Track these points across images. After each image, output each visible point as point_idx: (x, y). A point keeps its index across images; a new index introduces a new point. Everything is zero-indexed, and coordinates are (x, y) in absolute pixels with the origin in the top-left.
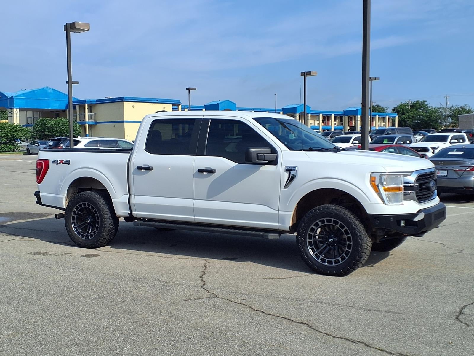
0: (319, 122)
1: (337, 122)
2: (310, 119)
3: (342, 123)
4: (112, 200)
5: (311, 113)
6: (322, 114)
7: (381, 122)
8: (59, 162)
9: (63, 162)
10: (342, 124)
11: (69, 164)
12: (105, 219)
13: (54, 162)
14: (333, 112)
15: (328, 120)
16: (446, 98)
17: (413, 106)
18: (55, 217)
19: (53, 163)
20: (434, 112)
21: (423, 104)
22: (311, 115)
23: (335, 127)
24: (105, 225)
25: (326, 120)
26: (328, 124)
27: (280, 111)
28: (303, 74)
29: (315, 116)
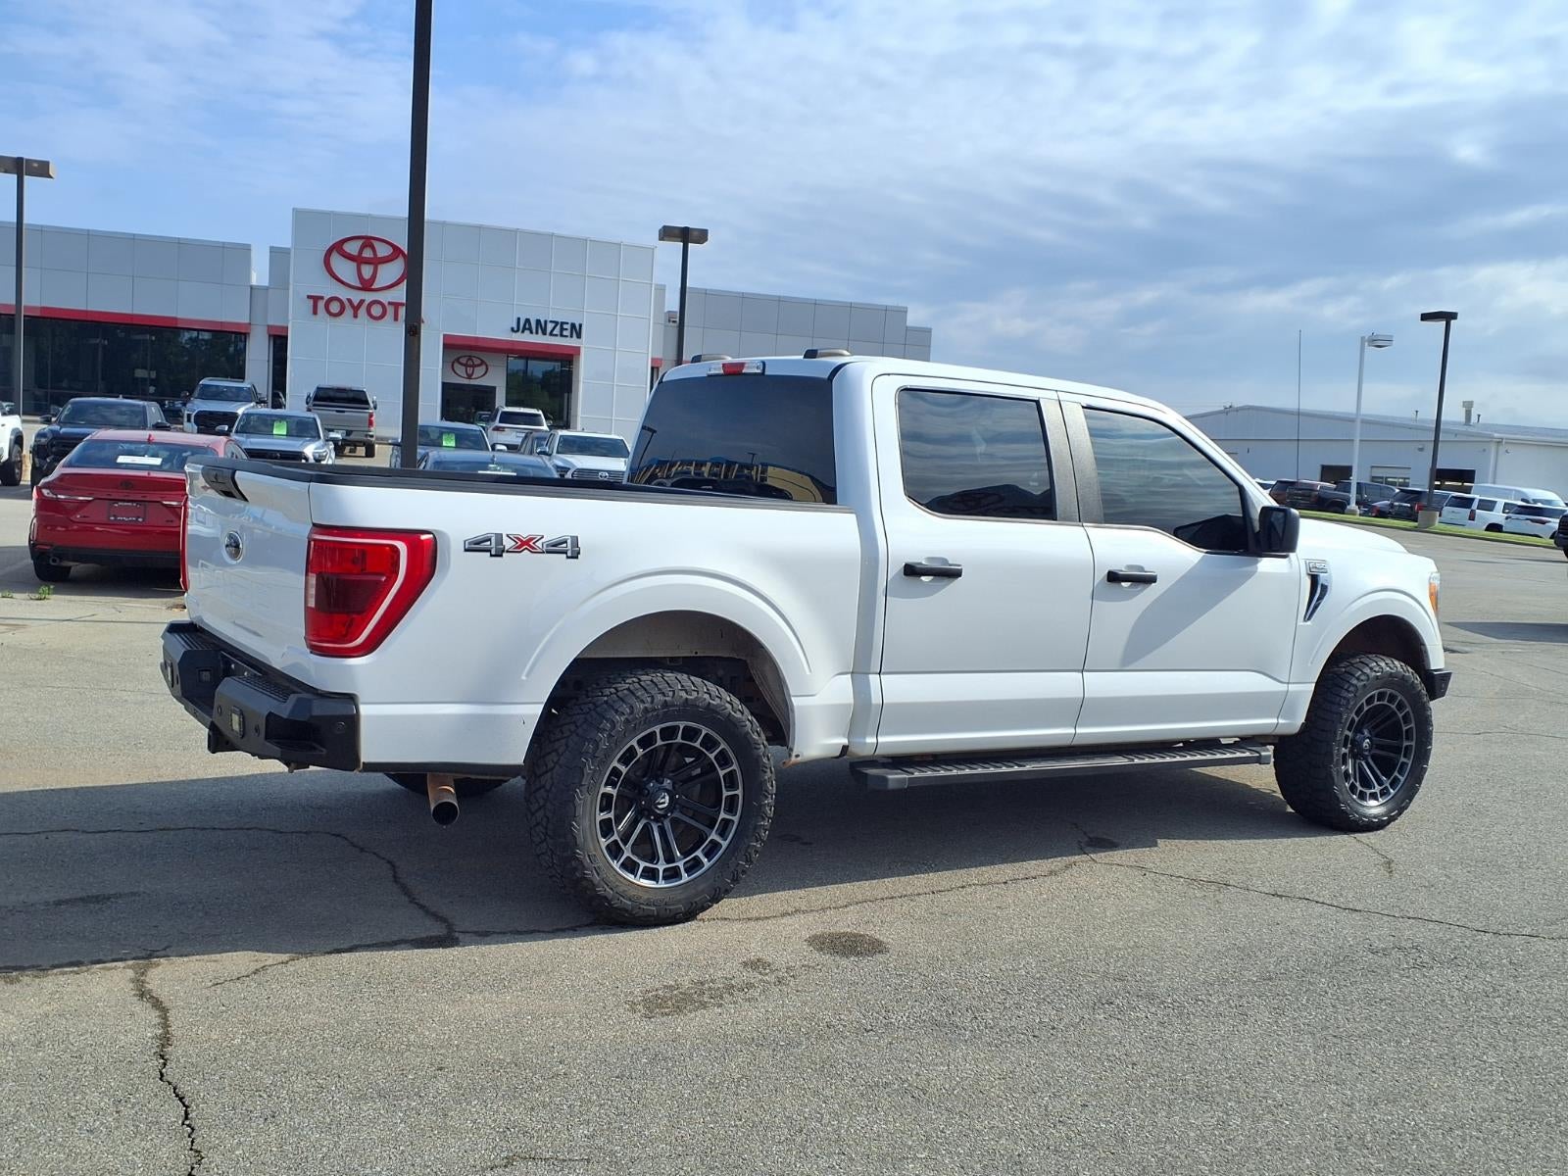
11: (575, 555)
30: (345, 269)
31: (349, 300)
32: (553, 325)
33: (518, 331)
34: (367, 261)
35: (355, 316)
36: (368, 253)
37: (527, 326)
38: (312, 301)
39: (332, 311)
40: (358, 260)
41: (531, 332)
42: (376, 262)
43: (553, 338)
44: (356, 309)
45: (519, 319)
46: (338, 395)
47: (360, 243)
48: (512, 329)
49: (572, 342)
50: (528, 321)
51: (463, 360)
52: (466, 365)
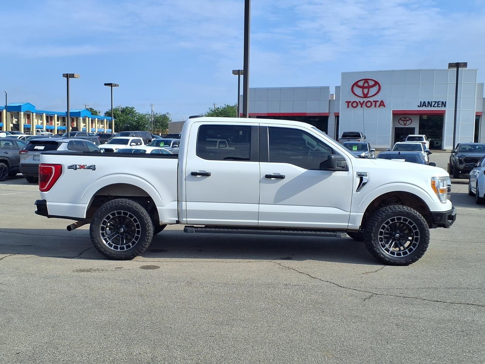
0: (43, 122)
1: (59, 123)
2: (35, 118)
3: (64, 123)
4: (157, 207)
5: (36, 113)
6: (46, 114)
7: (99, 125)
8: (78, 167)
9: (85, 167)
10: (65, 125)
11: (94, 169)
12: (149, 228)
13: (70, 167)
14: (56, 113)
15: (51, 120)
16: (151, 106)
17: (123, 111)
18: (66, 229)
19: (68, 168)
20: (142, 117)
21: (132, 110)
22: (36, 114)
23: (58, 127)
24: (150, 234)
25: (49, 120)
26: (51, 124)
27: (3, 108)
28: (66, 75)
29: (40, 115)
30: (358, 91)
31: (359, 102)
32: (435, 103)
33: (420, 106)
34: (366, 88)
35: (361, 107)
36: (366, 85)
37: (424, 104)
38: (347, 103)
39: (354, 106)
40: (363, 87)
41: (426, 107)
42: (369, 87)
43: (434, 108)
44: (362, 104)
45: (421, 102)
46: (351, 135)
47: (363, 82)
48: (418, 106)
49: (443, 109)
50: (424, 102)
51: (403, 119)
52: (404, 121)
